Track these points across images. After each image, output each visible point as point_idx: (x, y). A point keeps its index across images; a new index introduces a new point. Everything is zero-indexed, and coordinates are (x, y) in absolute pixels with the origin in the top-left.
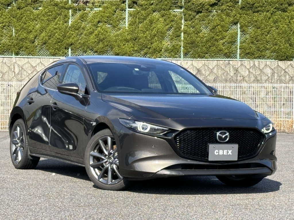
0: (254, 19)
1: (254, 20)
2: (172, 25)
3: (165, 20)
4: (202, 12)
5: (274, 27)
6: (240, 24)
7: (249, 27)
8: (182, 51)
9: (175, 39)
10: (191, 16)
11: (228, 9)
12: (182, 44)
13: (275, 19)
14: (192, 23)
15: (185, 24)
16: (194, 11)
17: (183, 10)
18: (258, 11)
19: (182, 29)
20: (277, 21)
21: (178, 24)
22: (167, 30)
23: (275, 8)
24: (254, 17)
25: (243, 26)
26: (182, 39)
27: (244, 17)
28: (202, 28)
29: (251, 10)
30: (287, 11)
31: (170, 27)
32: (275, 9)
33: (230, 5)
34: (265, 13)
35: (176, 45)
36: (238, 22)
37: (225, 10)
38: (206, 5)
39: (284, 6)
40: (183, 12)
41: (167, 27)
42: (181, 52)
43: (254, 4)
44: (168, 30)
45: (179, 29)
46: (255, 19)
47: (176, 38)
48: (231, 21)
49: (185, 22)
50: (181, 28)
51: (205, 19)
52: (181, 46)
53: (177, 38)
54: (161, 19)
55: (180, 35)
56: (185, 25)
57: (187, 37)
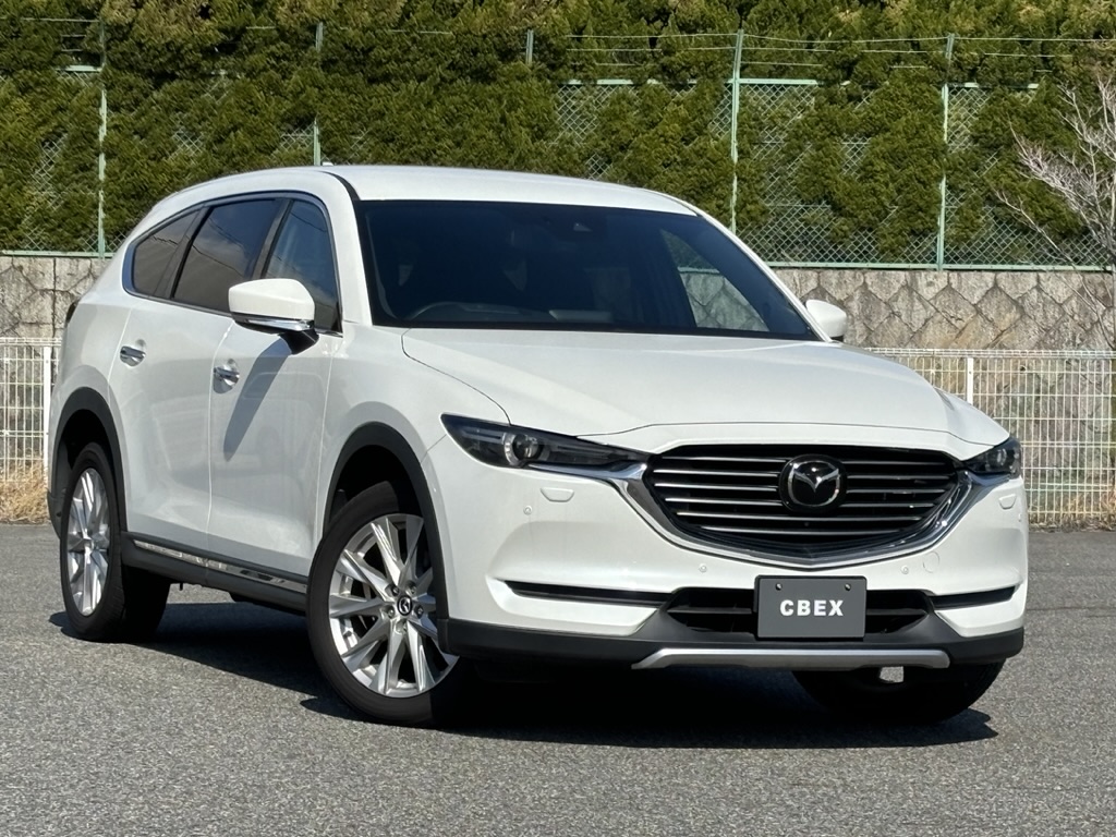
0: (371, 104)
1: (373, 111)
2: (60, 126)
3: (34, 106)
4: (176, 77)
5: (449, 138)
6: (320, 124)
7: (353, 137)
8: (100, 223)
9: (73, 180)
10: (135, 91)
11: (273, 66)
12: (102, 197)
13: (452, 107)
14: (137, 118)
15: (113, 120)
16: (143, 70)
17: (105, 68)
18: (386, 78)
19: (101, 139)
20: (459, 116)
21: (84, 122)
22: (43, 144)
23: (452, 63)
24: (370, 98)
25: (332, 132)
26: (102, 176)
27: (336, 98)
28: (175, 136)
29: (362, 71)
30: (494, 79)
31: (54, 132)
32: (448, 68)
33: (279, 53)
34: (412, 85)
35: (79, 202)
36: (313, 117)
37: (265, 69)
38: (191, 51)
39: (481, 61)
40: (105, 75)
41: (43, 130)
42: (96, 227)
43: (371, 49)
44: (47, 144)
45: (90, 141)
46: (377, 105)
47: (76, 172)
48: (285, 113)
49: (114, 115)
50: (96, 136)
51: (188, 103)
52: (96, 206)
53: (81, 174)
54: (17, 101)
55: (92, 164)
56: (112, 124)
57: (117, 171)
